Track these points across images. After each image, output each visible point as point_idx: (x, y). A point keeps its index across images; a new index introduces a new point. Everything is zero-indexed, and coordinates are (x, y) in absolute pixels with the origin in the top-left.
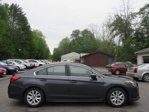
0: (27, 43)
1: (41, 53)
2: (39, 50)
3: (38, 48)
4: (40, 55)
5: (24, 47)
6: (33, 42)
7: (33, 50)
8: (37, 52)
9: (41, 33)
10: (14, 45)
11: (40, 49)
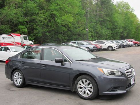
0: (107, 20)
1: (127, 31)
2: (125, 28)
3: (123, 25)
4: (126, 34)
5: (103, 26)
6: (115, 17)
7: (115, 28)
8: (121, 30)
9: (127, 4)
10: (91, 24)
11: (126, 26)
